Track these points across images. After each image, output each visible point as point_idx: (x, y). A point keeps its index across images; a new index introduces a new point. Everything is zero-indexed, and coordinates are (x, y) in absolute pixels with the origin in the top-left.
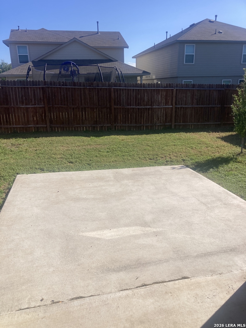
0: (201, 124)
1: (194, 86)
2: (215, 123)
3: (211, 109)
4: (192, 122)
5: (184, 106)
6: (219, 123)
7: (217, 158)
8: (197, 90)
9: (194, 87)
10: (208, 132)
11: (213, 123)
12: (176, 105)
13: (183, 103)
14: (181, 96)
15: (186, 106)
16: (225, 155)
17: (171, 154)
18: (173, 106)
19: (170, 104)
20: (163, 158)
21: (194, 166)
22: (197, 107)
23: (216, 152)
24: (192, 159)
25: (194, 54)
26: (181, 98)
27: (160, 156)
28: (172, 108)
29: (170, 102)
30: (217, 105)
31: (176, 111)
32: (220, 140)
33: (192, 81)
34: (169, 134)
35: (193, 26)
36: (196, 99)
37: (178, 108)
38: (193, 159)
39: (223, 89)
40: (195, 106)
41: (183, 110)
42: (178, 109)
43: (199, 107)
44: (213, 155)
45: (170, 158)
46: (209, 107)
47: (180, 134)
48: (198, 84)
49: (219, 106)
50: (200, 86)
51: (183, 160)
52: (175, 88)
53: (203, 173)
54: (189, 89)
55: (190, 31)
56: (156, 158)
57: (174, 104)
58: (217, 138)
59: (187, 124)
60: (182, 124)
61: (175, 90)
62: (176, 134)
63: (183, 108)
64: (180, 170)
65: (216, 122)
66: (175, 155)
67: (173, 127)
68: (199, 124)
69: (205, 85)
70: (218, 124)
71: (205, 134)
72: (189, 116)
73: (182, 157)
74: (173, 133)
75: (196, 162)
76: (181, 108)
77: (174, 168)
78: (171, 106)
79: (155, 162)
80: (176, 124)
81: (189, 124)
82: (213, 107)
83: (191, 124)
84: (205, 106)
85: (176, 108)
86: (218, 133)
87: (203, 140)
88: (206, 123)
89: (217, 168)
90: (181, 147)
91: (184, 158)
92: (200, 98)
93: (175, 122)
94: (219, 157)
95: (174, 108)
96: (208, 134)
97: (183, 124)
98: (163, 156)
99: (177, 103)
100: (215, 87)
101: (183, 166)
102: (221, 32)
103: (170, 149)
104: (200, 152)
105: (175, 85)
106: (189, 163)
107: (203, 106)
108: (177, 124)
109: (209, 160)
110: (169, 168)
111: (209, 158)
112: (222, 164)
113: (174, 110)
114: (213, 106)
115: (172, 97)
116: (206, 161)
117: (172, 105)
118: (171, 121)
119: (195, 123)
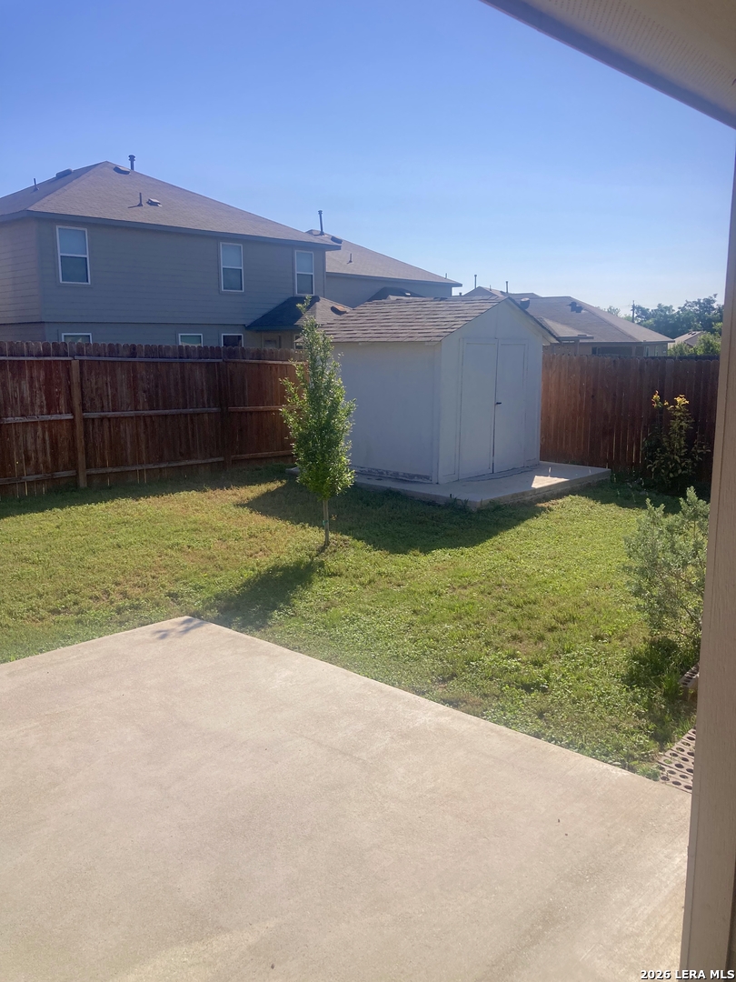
0: (170, 465)
1: (133, 351)
2: (210, 461)
3: (192, 420)
4: (141, 464)
5: (111, 414)
6: (221, 459)
7: (268, 570)
8: (146, 362)
9: (133, 355)
10: (200, 489)
11: (203, 462)
12: (84, 410)
13: (105, 404)
14: (96, 383)
15: (117, 414)
16: (287, 560)
17: (120, 579)
18: (73, 414)
19: (63, 408)
20: (97, 598)
21: (216, 613)
22: (151, 416)
23: (257, 553)
24: (198, 588)
25: (87, 256)
26: (97, 389)
27: (87, 592)
28: (72, 421)
29: (62, 401)
30: (209, 407)
31: (86, 433)
32: (247, 511)
33: (90, 334)
34: (80, 508)
35: (65, 176)
36: (145, 392)
37: (93, 419)
38: (202, 587)
39: (218, 360)
40: (146, 412)
41: (110, 428)
42: (93, 424)
43: (158, 416)
44: (252, 562)
45: (125, 595)
46: (186, 415)
47: (119, 507)
48: (146, 346)
49: (214, 409)
50: (153, 351)
51: (173, 596)
52: (76, 357)
53: (258, 629)
54: (120, 359)
55: (65, 188)
56: (75, 604)
57: (78, 409)
58: (238, 505)
59: (128, 469)
60: (110, 470)
61: (75, 364)
62: (103, 506)
63: (109, 419)
64: (188, 635)
65: (211, 456)
66: (137, 580)
67: (83, 483)
68: (163, 466)
69: (168, 348)
70: (218, 462)
71: (193, 496)
72: (129, 445)
73: (163, 586)
74: (93, 505)
75: (217, 597)
76: (102, 419)
77: (164, 635)
78: (70, 417)
79: (79, 622)
80: (89, 471)
81: (134, 469)
82: (198, 414)
83: (141, 468)
84: (174, 411)
85: (85, 420)
86: (229, 492)
87: (199, 516)
88: (182, 463)
89: (287, 602)
90: (142, 552)
91: (174, 589)
92: (157, 386)
93: (88, 467)
94: (275, 569)
95: (78, 420)
96: (202, 495)
97: (115, 470)
98: (97, 593)
99: (88, 405)
100: (197, 355)
101: (189, 621)
102: (156, 204)
103: (109, 561)
104: (211, 558)
105: (75, 350)
106: (197, 605)
107: (167, 411)
108: (94, 471)
109: (249, 581)
110: (147, 637)
111: (248, 574)
112: (293, 589)
113: (79, 428)
114: (198, 410)
115: (70, 387)
116: (244, 585)
117: (71, 410)
118: (73, 464)
119: (151, 466)
